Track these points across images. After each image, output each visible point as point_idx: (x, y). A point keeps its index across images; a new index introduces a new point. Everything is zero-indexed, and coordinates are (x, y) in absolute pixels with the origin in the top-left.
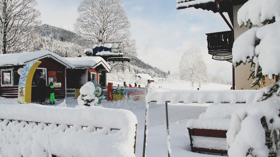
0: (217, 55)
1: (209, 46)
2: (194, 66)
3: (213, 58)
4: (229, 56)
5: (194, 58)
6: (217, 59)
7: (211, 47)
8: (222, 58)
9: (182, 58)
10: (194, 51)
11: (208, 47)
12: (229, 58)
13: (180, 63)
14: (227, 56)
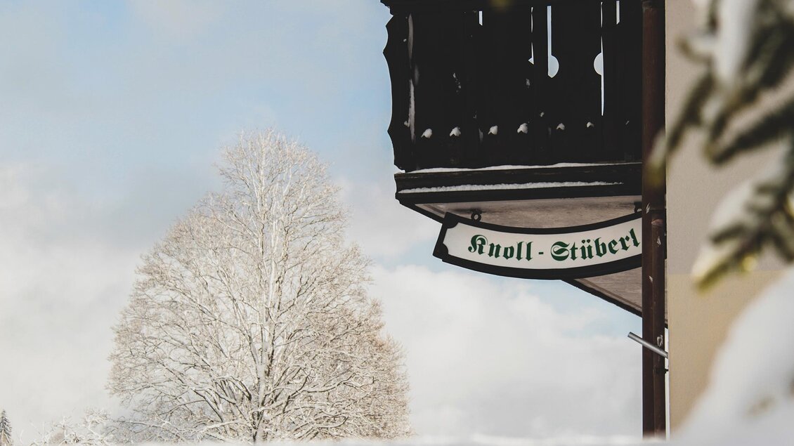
0: (485, 218)
1: (410, 122)
2: (277, 372)
3: (441, 251)
4: (606, 235)
5: (273, 279)
6: (484, 259)
7: (428, 133)
8: (542, 252)
9: (144, 277)
10: (277, 206)
11: (397, 131)
12: (608, 258)
13: (126, 334)
14: (592, 235)
